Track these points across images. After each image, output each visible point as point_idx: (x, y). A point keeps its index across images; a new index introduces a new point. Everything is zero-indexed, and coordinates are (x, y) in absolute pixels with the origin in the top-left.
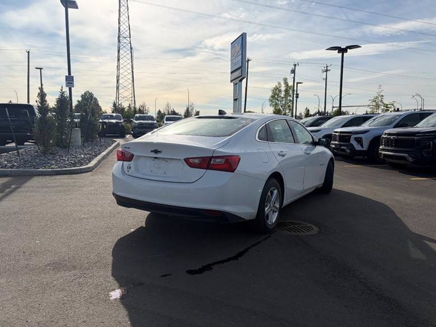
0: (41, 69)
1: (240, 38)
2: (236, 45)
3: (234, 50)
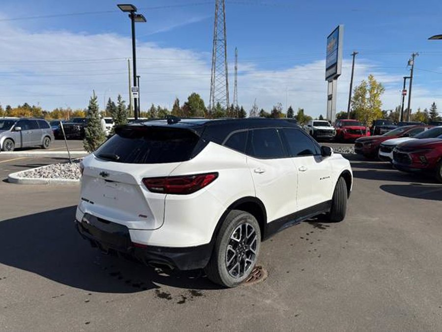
1: (337, 30)
2: (332, 39)
3: (329, 44)
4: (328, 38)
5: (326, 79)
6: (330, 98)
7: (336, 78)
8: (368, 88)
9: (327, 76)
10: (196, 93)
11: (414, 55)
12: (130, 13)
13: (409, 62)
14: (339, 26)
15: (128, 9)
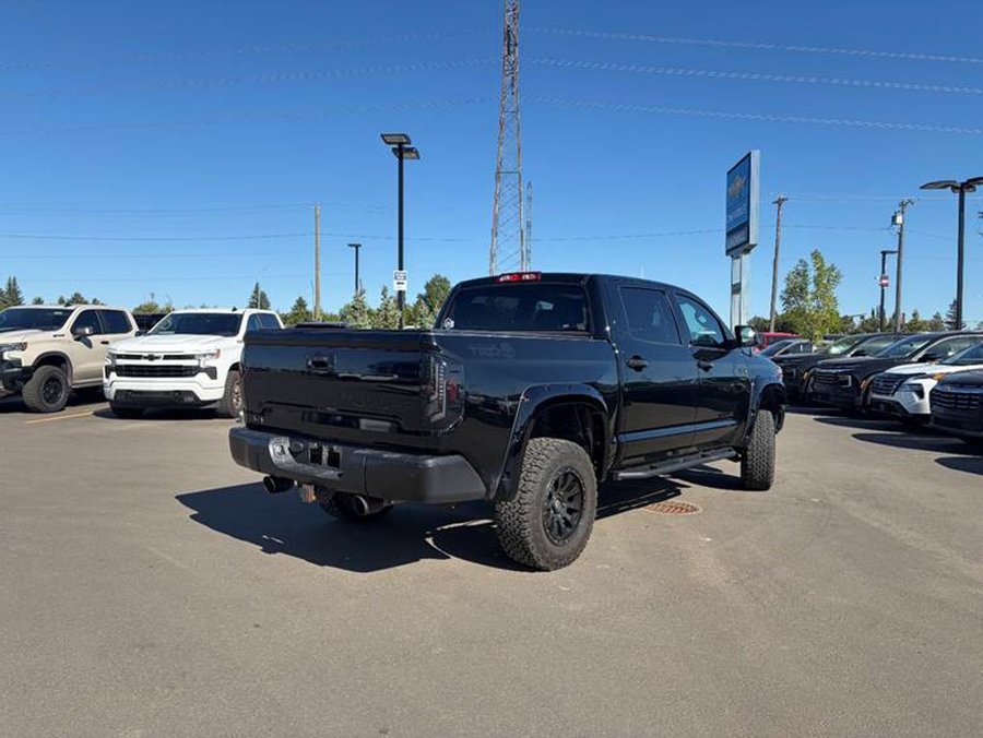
0: (357, 246)
1: (746, 161)
2: (737, 177)
3: (733, 186)
4: (729, 173)
5: (728, 252)
6: (736, 289)
7: (747, 251)
8: (812, 273)
9: (729, 247)
10: (443, 276)
11: (903, 205)
12: (396, 146)
13: (894, 218)
14: (749, 155)
15: (396, 140)
